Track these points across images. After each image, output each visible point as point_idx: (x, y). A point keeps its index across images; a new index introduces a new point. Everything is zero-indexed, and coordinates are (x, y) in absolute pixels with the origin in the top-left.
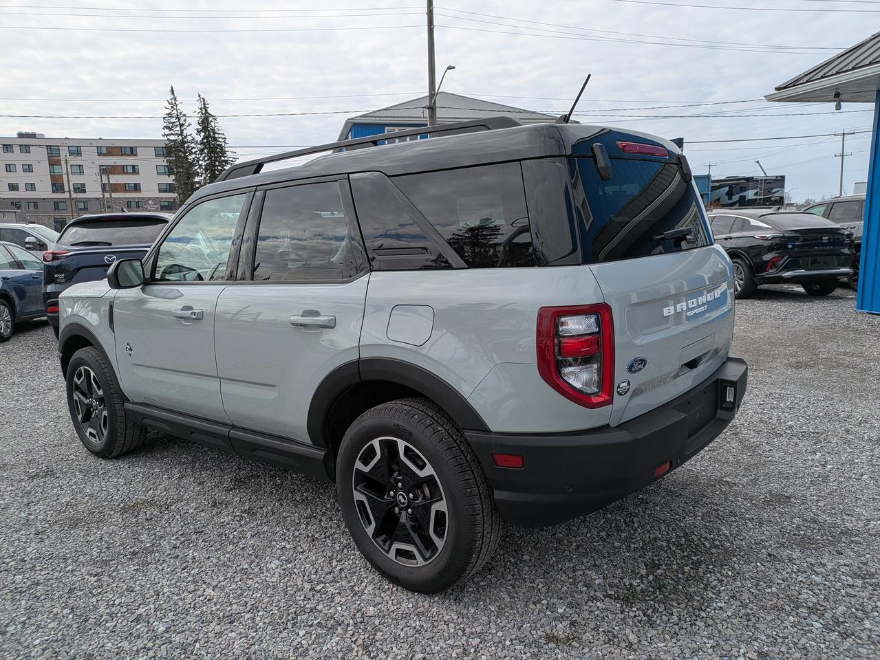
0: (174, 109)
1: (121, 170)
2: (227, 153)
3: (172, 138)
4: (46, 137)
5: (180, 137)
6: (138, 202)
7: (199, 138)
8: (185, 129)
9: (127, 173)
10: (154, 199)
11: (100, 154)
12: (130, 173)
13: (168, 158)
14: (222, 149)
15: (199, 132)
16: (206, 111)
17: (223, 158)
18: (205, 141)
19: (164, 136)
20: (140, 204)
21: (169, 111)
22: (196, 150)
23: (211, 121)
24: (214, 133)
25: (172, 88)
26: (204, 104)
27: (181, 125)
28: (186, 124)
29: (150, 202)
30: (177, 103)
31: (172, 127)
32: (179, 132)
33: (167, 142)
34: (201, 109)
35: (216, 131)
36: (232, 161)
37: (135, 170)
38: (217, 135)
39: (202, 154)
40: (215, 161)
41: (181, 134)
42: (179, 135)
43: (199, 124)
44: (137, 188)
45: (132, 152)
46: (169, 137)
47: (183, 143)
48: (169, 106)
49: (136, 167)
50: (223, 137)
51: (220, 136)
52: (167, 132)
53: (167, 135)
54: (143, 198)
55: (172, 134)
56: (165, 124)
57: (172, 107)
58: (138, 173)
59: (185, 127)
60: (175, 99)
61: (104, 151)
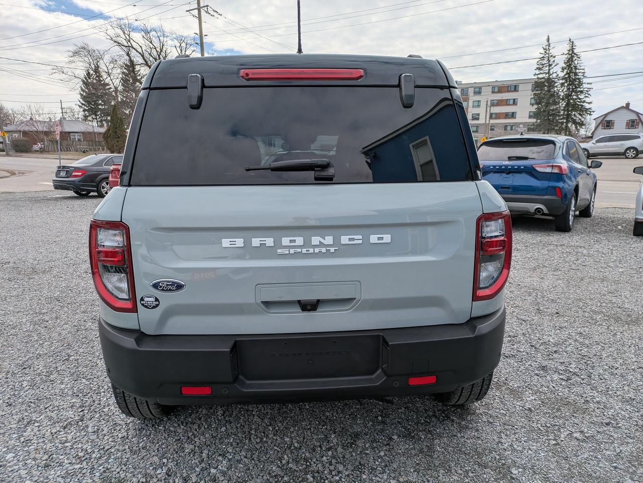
0: (547, 53)
1: (505, 103)
2: (584, 85)
3: (541, 76)
4: (463, 83)
5: (547, 75)
6: (512, 126)
7: (561, 74)
8: (553, 68)
9: (509, 105)
10: (524, 124)
11: (493, 92)
12: (511, 105)
13: (535, 92)
14: (580, 82)
15: (563, 69)
16: (573, 51)
17: (579, 89)
18: (566, 76)
19: (535, 75)
20: (514, 128)
21: (542, 56)
22: (558, 84)
23: (576, 60)
24: (576, 68)
25: (548, 37)
26: (572, 46)
27: (550, 65)
28: (554, 65)
29: (521, 126)
30: (550, 48)
31: (542, 67)
32: (547, 72)
33: (537, 80)
34: (569, 51)
35: (578, 67)
36: (587, 91)
37: (515, 102)
38: (577, 71)
39: (562, 87)
40: (572, 92)
41: (549, 73)
42: (546, 73)
43: (565, 63)
44: (513, 115)
45: (516, 89)
46: (539, 76)
47: (549, 79)
48: (543, 51)
49: (516, 100)
50: (583, 71)
51: (580, 71)
52: (537, 72)
53: (537, 75)
54: (516, 123)
55: (541, 73)
56: (538, 66)
57: (545, 52)
58: (516, 105)
59: (552, 66)
60: (549, 46)
61: (496, 90)
